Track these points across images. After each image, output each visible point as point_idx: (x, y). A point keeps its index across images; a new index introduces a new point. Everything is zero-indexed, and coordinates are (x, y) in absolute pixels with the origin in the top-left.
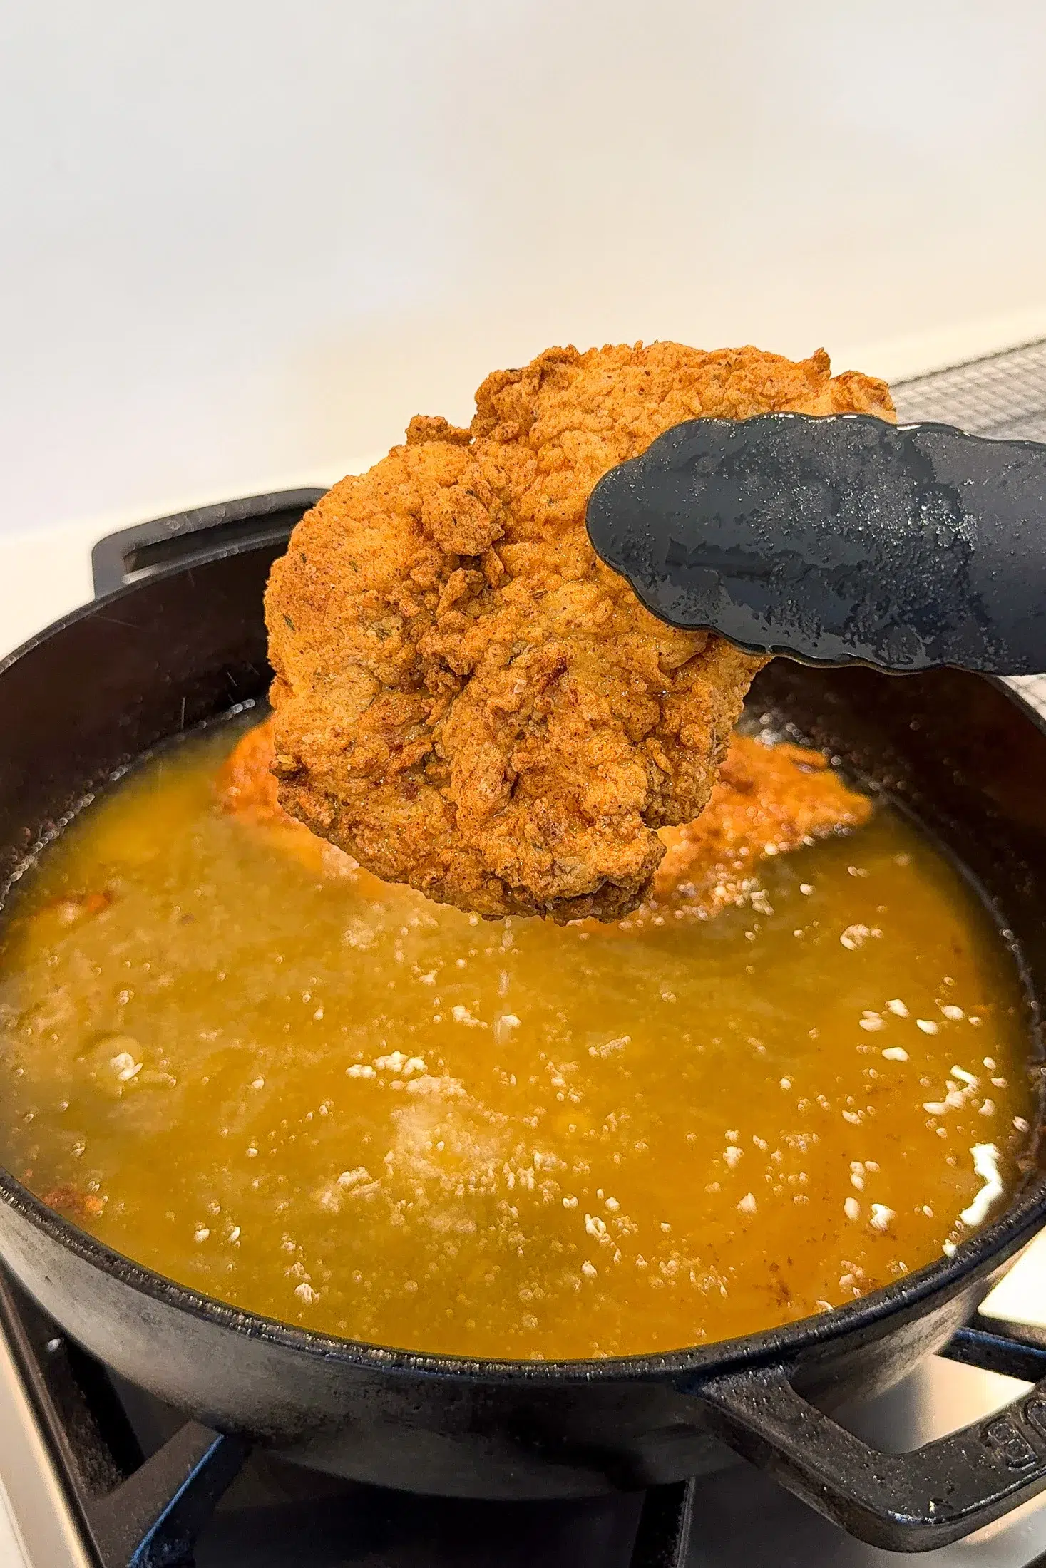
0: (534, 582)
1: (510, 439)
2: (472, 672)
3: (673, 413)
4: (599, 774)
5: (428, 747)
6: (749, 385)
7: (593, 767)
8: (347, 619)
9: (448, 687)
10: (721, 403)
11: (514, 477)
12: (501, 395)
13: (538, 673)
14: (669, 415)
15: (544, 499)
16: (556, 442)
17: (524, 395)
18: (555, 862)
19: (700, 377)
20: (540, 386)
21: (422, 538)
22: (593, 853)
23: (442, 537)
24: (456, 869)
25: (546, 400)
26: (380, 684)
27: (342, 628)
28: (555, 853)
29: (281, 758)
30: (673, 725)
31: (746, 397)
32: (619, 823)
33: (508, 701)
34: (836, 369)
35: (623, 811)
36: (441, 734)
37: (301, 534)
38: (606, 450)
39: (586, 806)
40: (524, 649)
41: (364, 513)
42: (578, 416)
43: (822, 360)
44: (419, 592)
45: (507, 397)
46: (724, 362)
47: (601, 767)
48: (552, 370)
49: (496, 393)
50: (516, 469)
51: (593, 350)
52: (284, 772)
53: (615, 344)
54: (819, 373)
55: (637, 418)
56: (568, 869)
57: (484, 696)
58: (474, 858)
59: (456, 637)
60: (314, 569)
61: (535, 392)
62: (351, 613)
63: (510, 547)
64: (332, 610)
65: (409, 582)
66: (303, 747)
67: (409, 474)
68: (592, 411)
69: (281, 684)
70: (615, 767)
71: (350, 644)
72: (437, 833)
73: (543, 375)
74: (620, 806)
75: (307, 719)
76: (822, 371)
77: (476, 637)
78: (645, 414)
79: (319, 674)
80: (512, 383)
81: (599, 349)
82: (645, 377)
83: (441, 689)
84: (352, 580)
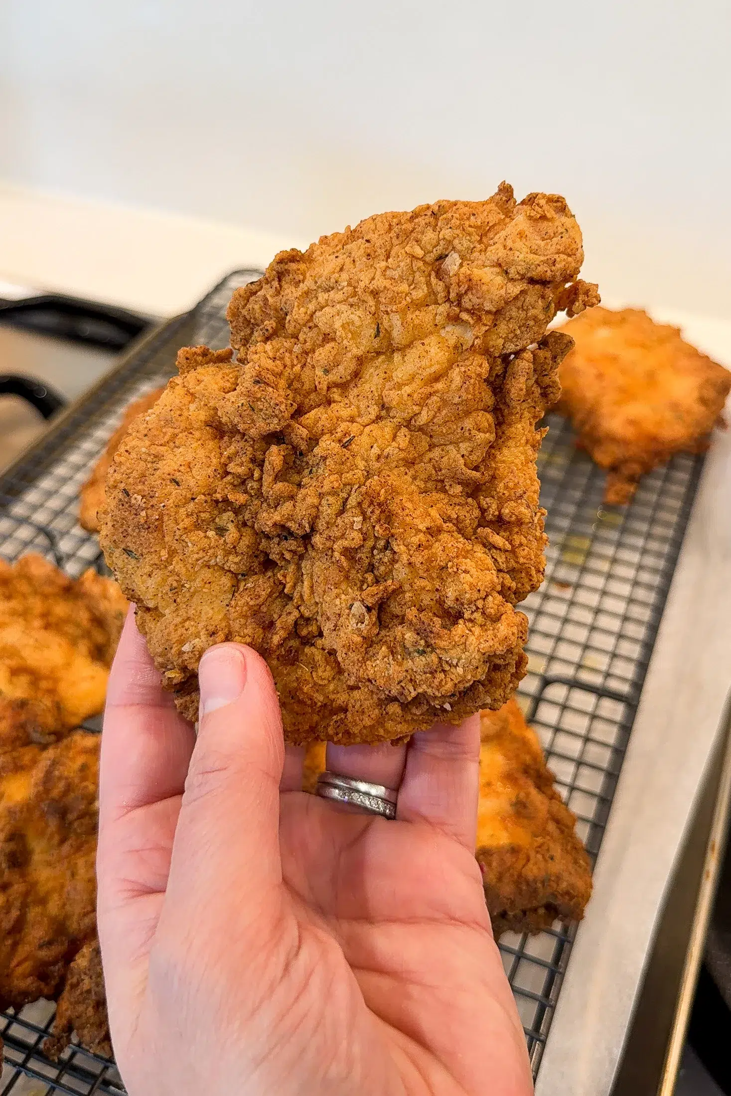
0: (339, 435)
1: (272, 335)
2: (313, 529)
3: (402, 264)
4: (450, 570)
5: (296, 614)
6: (458, 222)
7: (444, 568)
8: (185, 529)
9: (294, 552)
10: (438, 244)
11: (288, 363)
12: (249, 306)
13: (369, 507)
14: (399, 266)
15: (319, 372)
16: (311, 324)
17: (269, 299)
18: (440, 658)
19: (414, 229)
20: (281, 286)
21: (226, 438)
22: (472, 639)
23: (247, 426)
24: (354, 707)
25: (290, 295)
26: (235, 575)
27: (184, 537)
28: (438, 651)
29: (169, 674)
30: (493, 511)
31: (458, 232)
32: (484, 606)
33: (354, 538)
34: (519, 195)
35: (483, 594)
36: (301, 596)
37: (116, 474)
38: (358, 313)
39: (449, 603)
40: (351, 491)
41: (167, 438)
42: (322, 297)
43: (506, 190)
44: (242, 483)
45: (255, 305)
46: (429, 213)
47: (450, 564)
48: (286, 270)
49: (244, 307)
50: (287, 354)
51: (312, 246)
52: (176, 685)
53: (329, 234)
54: (507, 202)
55: (373, 279)
56: (454, 663)
57: (328, 544)
58: (366, 690)
59: (289, 505)
60: (140, 497)
61: (278, 292)
62: (187, 522)
63: (306, 416)
64: (169, 524)
65: (229, 478)
66: (186, 657)
67: (192, 394)
68: (333, 288)
69: (145, 612)
70: (461, 560)
71: (196, 549)
72: (326, 682)
73: (280, 276)
74: (479, 591)
75: (181, 631)
76: (509, 200)
77: (308, 497)
78: (378, 273)
79: (175, 588)
80: (255, 293)
81: (317, 242)
82: (367, 245)
83: (288, 556)
84: (176, 493)
